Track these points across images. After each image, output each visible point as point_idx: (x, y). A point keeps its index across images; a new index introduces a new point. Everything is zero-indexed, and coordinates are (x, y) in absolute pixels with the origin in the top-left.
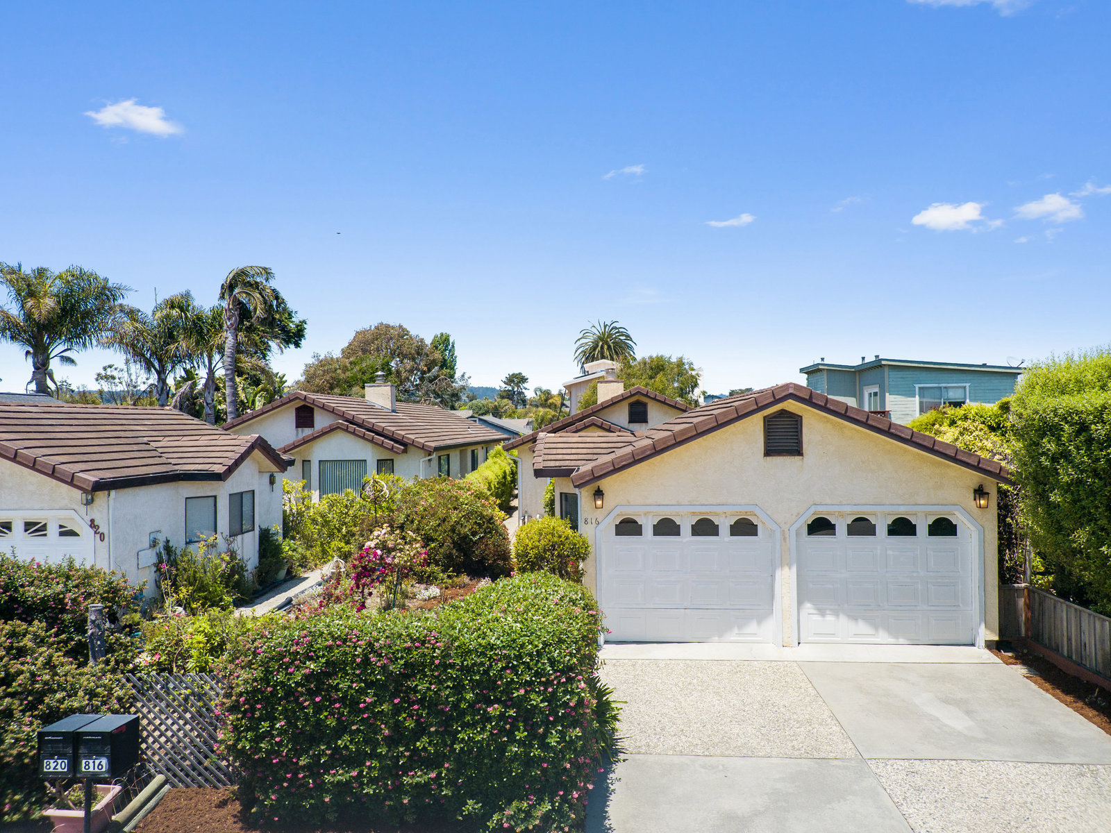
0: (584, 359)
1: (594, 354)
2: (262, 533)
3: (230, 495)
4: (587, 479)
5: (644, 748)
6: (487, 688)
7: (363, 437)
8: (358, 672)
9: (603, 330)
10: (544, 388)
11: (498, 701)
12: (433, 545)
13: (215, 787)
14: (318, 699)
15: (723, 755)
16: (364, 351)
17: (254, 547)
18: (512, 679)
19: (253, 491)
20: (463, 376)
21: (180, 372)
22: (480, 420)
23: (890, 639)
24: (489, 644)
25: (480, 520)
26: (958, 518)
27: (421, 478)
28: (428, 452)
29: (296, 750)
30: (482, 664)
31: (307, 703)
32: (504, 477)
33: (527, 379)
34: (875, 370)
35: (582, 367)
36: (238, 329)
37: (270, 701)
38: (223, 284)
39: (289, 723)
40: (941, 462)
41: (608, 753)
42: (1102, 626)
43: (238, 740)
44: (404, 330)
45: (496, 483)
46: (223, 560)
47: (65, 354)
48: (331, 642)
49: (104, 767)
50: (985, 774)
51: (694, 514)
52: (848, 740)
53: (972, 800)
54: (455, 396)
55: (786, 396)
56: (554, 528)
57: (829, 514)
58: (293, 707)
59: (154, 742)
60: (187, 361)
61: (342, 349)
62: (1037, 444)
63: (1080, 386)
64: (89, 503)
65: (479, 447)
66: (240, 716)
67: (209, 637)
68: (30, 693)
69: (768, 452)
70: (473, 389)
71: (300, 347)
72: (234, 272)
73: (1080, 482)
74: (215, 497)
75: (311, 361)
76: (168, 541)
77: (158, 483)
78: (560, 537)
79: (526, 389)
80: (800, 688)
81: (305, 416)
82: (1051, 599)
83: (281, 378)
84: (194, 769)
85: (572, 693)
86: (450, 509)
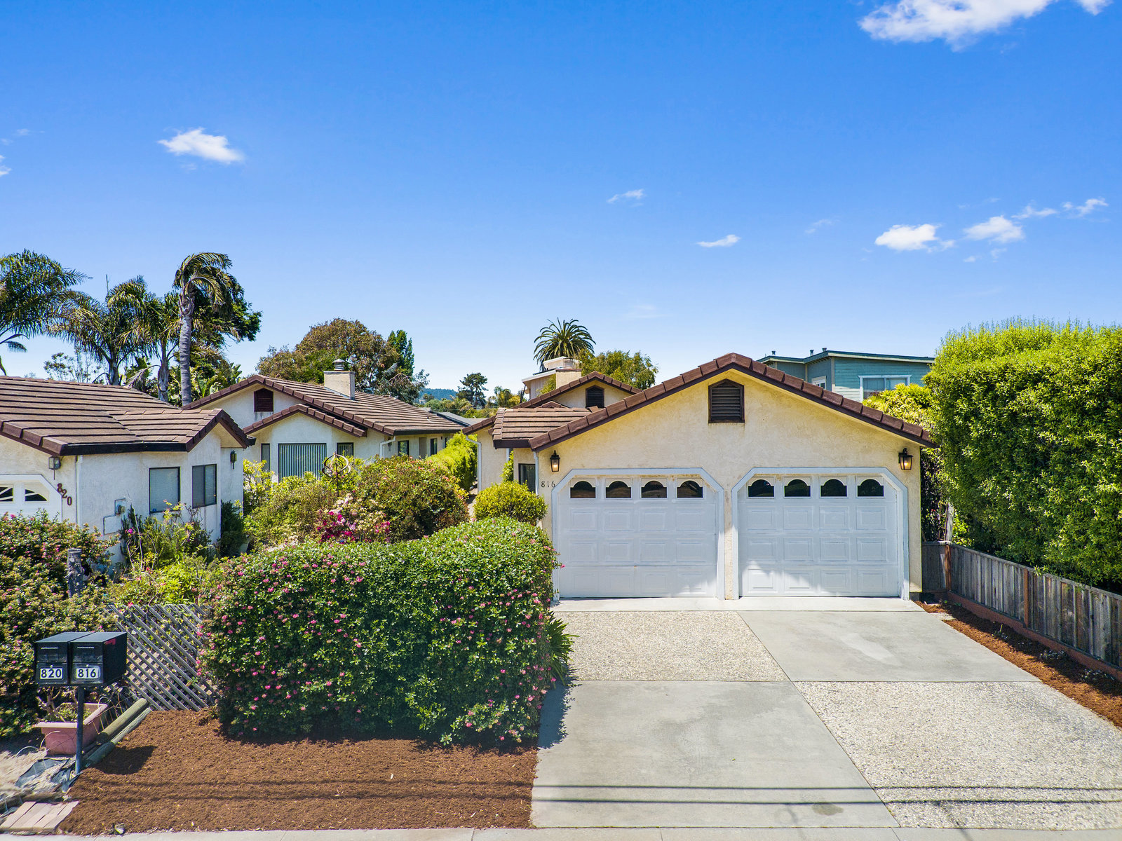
0: (544, 357)
1: (554, 352)
2: (223, 507)
3: (193, 467)
4: (544, 442)
5: (593, 676)
6: (451, 604)
7: (323, 421)
8: (332, 591)
9: (563, 329)
10: (503, 388)
11: (460, 614)
12: (394, 519)
13: (194, 710)
14: (295, 616)
15: (665, 680)
16: (320, 347)
17: (217, 519)
18: (474, 595)
19: (216, 465)
20: (421, 373)
21: (131, 362)
22: (438, 415)
23: (823, 592)
24: (453, 564)
25: (441, 494)
26: (884, 480)
27: (381, 457)
28: (386, 434)
29: (274, 664)
30: (447, 581)
31: (286, 620)
32: (464, 464)
33: (486, 380)
34: (823, 360)
35: (542, 365)
36: (193, 316)
37: (251, 620)
38: (178, 271)
39: (268, 638)
40: (869, 428)
41: (561, 679)
42: (1009, 571)
43: (219, 656)
44: (360, 326)
45: (455, 469)
46: (187, 529)
47: (14, 340)
48: (307, 564)
49: (97, 674)
50: (897, 691)
51: (643, 477)
52: (778, 668)
53: (884, 710)
54: (413, 393)
55: (728, 365)
56: (512, 490)
57: (768, 476)
58: (272, 624)
59: (135, 669)
60: (139, 350)
61: (297, 345)
62: (952, 406)
63: (991, 352)
64: (57, 467)
65: (438, 437)
66: (221, 634)
67: (184, 582)
68: (19, 618)
69: (713, 419)
70: (430, 391)
71: (253, 340)
72: (190, 258)
73: (987, 436)
74: (179, 468)
75: (266, 354)
76: (132, 510)
77: (123, 452)
78: (518, 497)
79: (485, 389)
80: (739, 630)
81: (263, 400)
82: (968, 552)
83: (236, 369)
84: (174, 693)
85: (528, 607)
86: (411, 484)
